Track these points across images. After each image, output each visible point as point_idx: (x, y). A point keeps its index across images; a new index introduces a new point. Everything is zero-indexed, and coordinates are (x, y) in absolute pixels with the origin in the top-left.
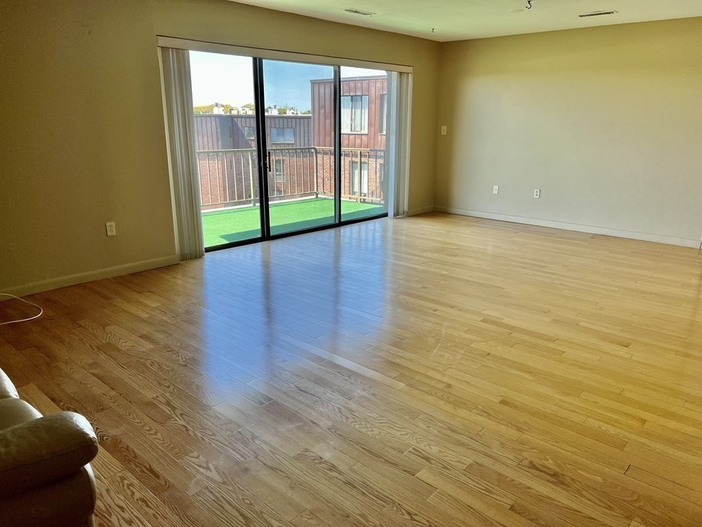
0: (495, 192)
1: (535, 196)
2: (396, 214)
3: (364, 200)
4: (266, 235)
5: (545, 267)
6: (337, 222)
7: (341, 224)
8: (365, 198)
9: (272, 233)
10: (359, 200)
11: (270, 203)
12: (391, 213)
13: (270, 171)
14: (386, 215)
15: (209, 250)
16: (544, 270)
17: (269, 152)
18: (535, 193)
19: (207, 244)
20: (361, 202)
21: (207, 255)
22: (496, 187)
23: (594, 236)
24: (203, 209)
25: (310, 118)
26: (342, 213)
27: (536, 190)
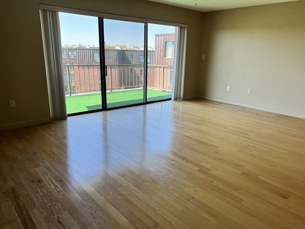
0: (228, 89)
1: (249, 93)
2: (176, 99)
3: (165, 90)
4: (105, 107)
5: (247, 134)
6: (145, 102)
7: (146, 103)
8: (165, 89)
9: (108, 107)
10: (162, 91)
11: (107, 92)
12: (173, 99)
13: (107, 76)
14: (170, 99)
15: (70, 115)
16: (246, 136)
17: (106, 66)
18: (249, 91)
19: (68, 112)
20: (163, 91)
21: (69, 118)
22: (228, 87)
23: (280, 116)
24: (66, 95)
25: (154, 51)
26: (147, 97)
27: (249, 89)
